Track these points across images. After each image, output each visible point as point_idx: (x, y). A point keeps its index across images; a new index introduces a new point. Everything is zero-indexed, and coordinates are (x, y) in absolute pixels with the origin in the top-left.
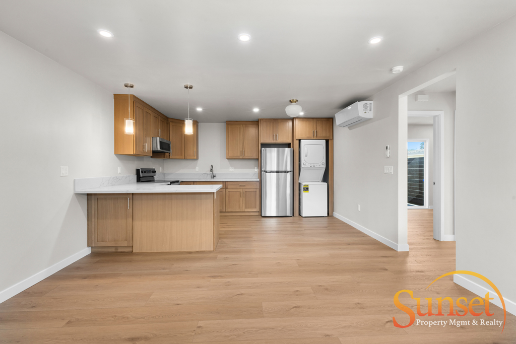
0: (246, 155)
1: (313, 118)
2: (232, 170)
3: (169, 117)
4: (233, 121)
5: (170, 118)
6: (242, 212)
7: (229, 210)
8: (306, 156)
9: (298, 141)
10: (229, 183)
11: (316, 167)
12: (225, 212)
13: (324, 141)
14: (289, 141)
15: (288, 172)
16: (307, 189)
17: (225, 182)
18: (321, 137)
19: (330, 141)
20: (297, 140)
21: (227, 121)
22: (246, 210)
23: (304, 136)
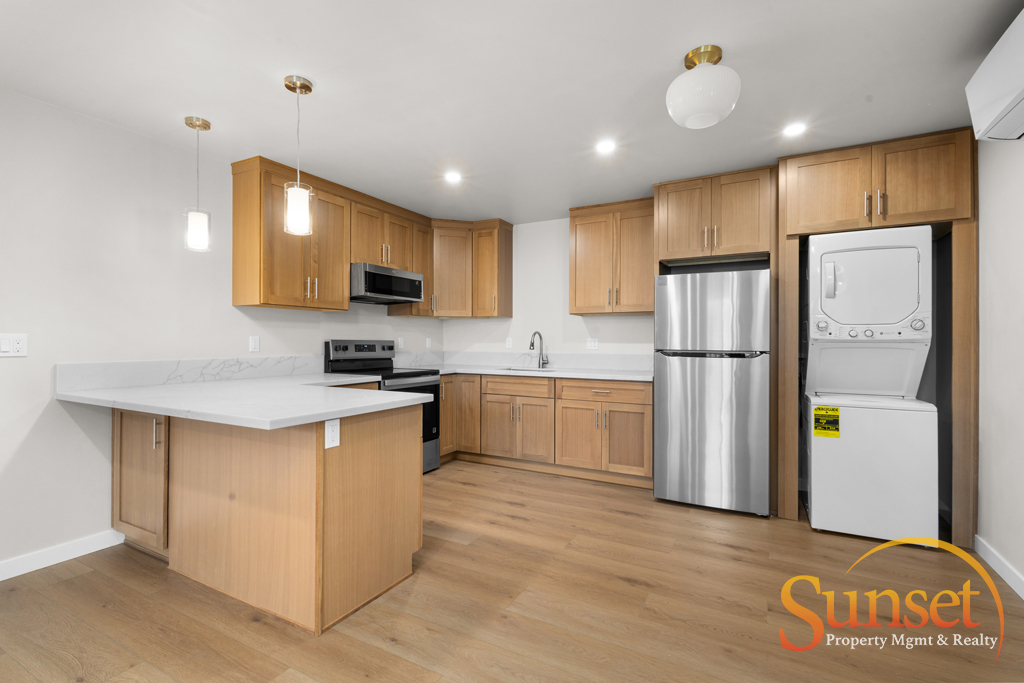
0: (624, 300)
1: (866, 147)
2: (592, 346)
3: (432, 216)
4: (588, 207)
5: (436, 220)
6: (601, 472)
7: (566, 461)
8: (832, 295)
9: (796, 242)
10: (564, 383)
11: (877, 336)
12: (554, 465)
13: (926, 231)
14: (763, 245)
15: (753, 355)
16: (832, 423)
17: (555, 379)
18: (904, 216)
19: (956, 230)
20: (790, 237)
21: (571, 210)
22: (614, 468)
23: (824, 222)
